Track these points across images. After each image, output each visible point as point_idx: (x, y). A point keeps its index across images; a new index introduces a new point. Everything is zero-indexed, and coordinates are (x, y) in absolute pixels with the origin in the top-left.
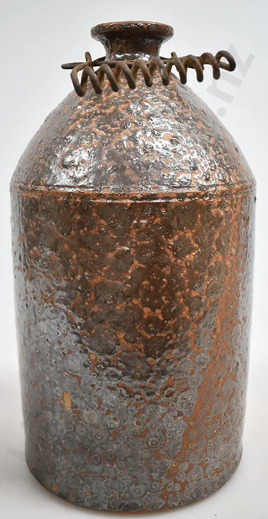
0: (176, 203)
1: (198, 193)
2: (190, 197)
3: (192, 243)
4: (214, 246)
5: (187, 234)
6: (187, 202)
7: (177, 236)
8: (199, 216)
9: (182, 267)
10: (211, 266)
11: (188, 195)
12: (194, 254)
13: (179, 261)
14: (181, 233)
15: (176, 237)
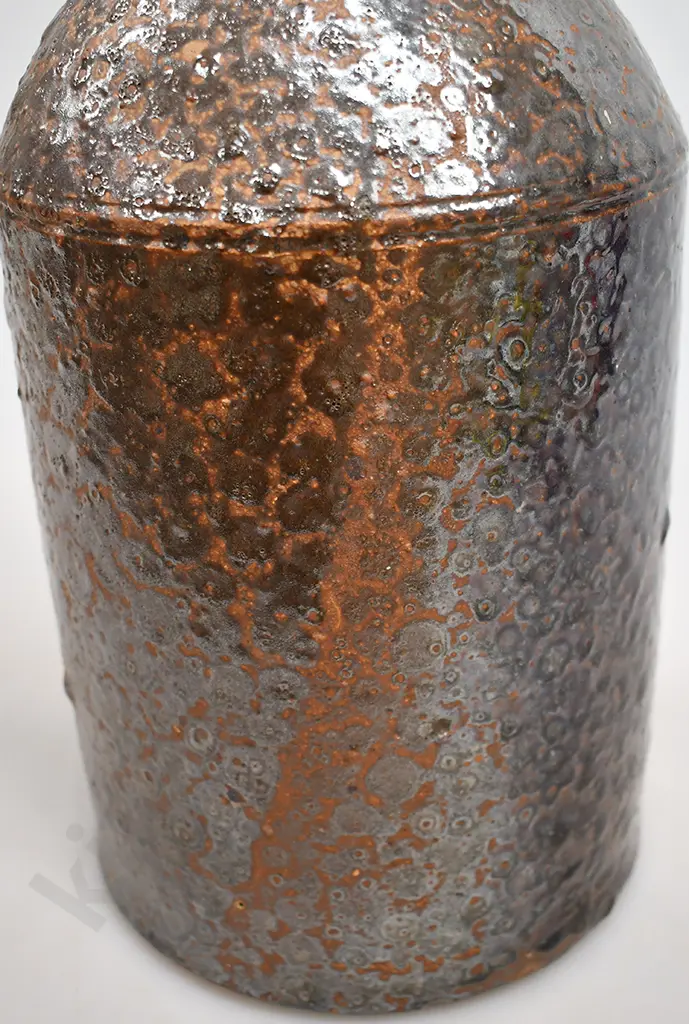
0: (161, 252)
1: (223, 231)
2: (199, 241)
3: (219, 369)
4: (297, 389)
5: (202, 343)
6: (192, 255)
7: (175, 344)
8: (235, 298)
9: (197, 433)
10: (290, 444)
11: (193, 233)
12: (226, 401)
13: (187, 413)
14: (186, 339)
15: (174, 348)
